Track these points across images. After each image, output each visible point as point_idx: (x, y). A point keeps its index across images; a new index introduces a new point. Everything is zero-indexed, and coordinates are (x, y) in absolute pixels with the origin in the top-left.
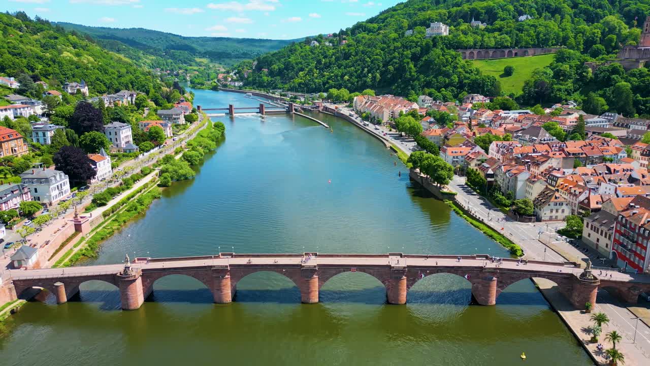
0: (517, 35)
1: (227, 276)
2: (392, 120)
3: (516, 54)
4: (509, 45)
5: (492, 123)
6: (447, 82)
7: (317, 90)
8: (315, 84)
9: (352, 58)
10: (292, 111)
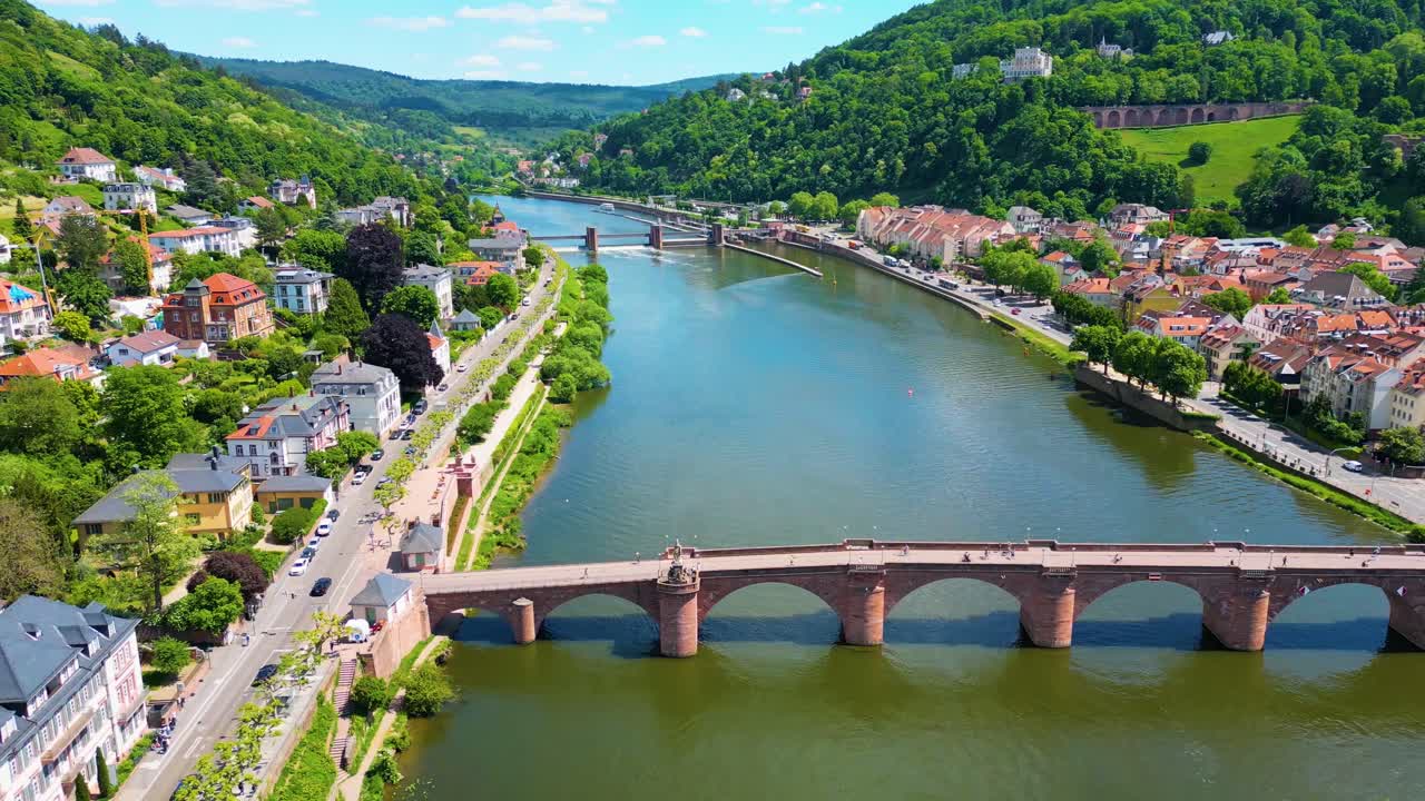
0: (1211, 74)
1: (878, 588)
2: (961, 260)
3: (1211, 117)
4: (1197, 96)
5: (1204, 267)
6: (1068, 177)
7: (759, 196)
8: (752, 183)
9: (837, 127)
10: (720, 241)
